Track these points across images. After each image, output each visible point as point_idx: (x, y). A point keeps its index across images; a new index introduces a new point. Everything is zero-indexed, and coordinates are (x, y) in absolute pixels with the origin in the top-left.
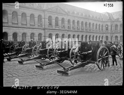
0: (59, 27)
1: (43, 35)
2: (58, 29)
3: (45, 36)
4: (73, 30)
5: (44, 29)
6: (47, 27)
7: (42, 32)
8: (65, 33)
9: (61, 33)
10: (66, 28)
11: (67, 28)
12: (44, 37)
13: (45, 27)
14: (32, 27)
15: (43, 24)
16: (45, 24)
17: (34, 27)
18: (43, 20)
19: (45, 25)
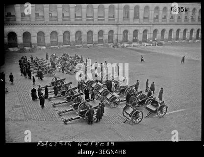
0: (139, 21)
1: (115, 32)
2: (138, 22)
3: (118, 34)
4: (163, 23)
5: (117, 25)
6: (120, 21)
7: (114, 28)
8: (148, 29)
9: (142, 28)
10: (150, 21)
11: (152, 21)
12: (116, 36)
13: (118, 22)
14: (100, 22)
15: (116, 17)
16: (118, 17)
17: (104, 22)
18: (116, 11)
19: (118, 19)
